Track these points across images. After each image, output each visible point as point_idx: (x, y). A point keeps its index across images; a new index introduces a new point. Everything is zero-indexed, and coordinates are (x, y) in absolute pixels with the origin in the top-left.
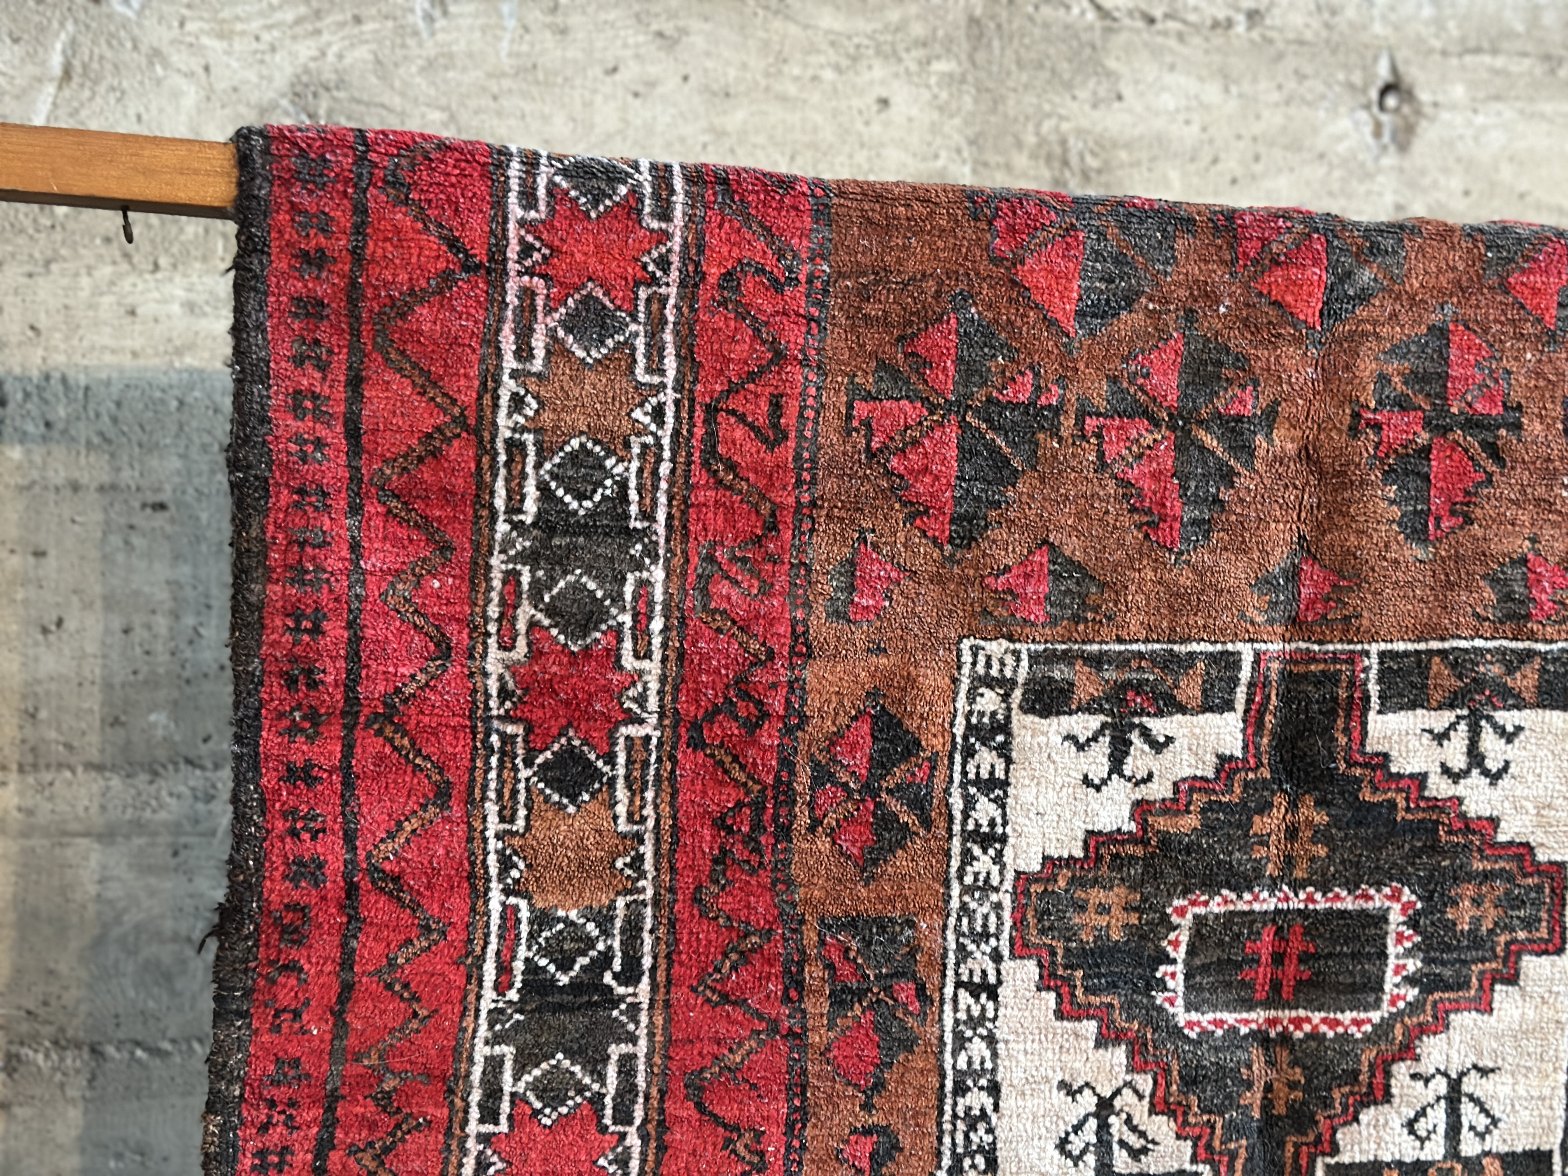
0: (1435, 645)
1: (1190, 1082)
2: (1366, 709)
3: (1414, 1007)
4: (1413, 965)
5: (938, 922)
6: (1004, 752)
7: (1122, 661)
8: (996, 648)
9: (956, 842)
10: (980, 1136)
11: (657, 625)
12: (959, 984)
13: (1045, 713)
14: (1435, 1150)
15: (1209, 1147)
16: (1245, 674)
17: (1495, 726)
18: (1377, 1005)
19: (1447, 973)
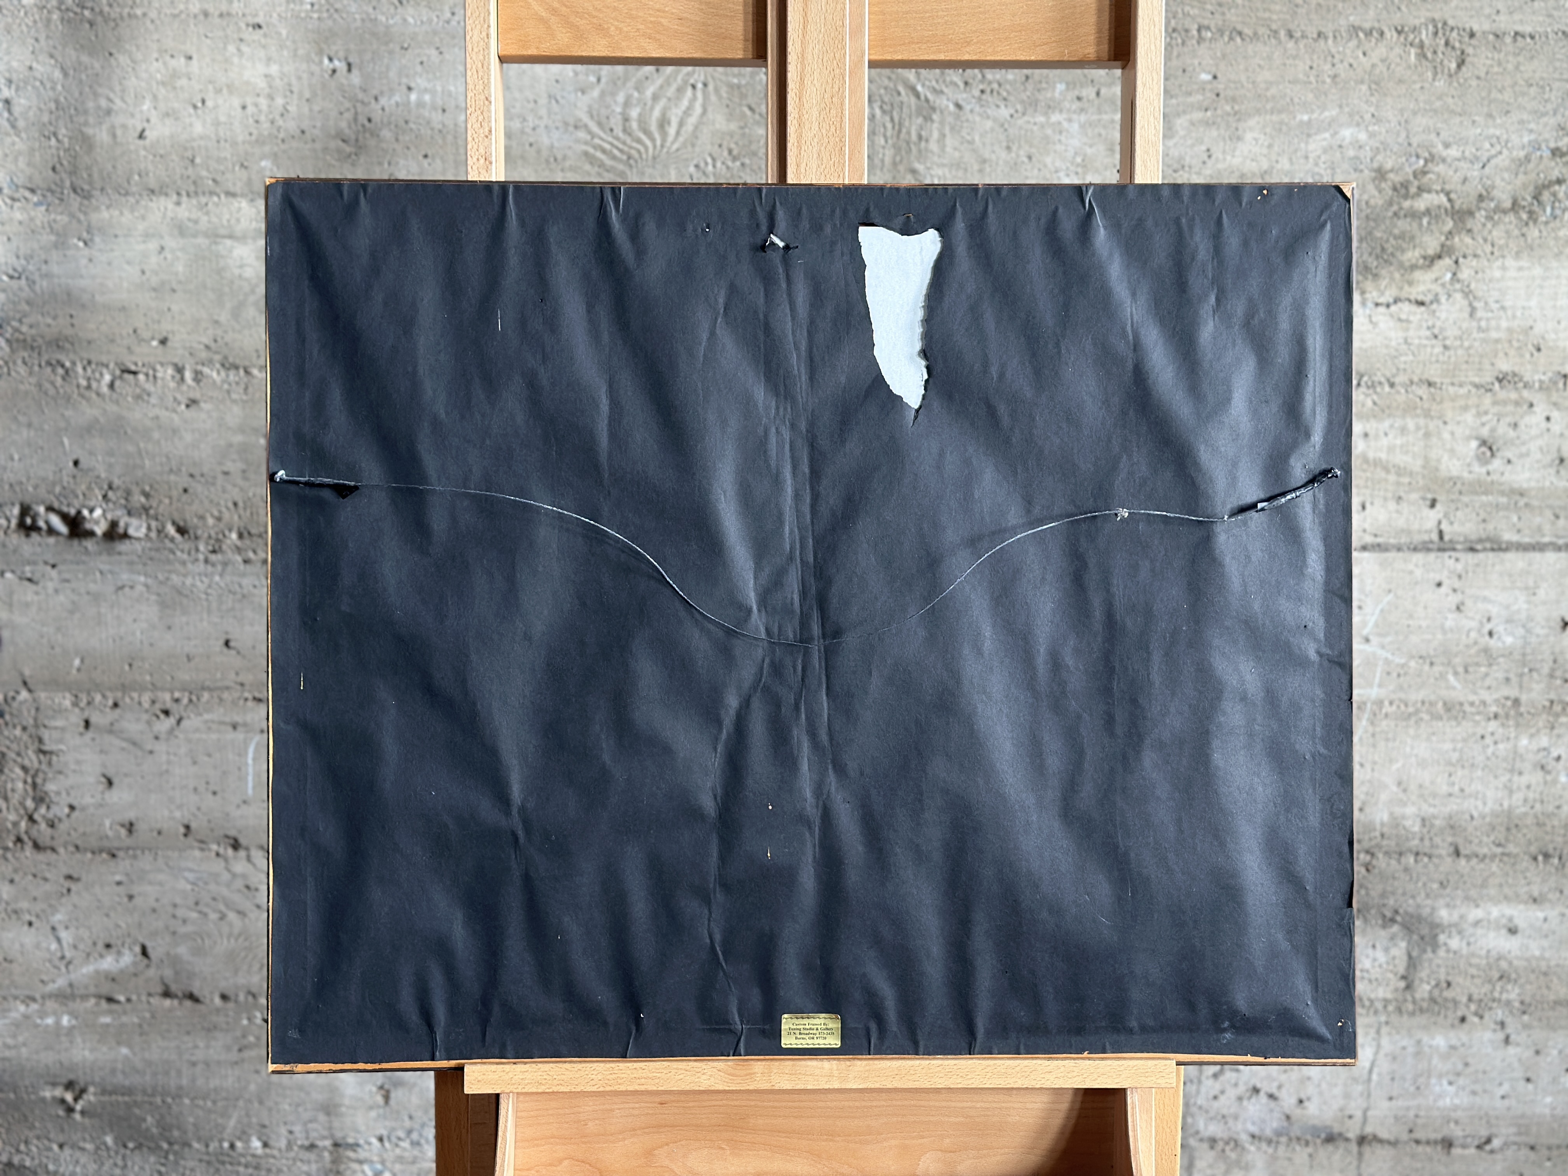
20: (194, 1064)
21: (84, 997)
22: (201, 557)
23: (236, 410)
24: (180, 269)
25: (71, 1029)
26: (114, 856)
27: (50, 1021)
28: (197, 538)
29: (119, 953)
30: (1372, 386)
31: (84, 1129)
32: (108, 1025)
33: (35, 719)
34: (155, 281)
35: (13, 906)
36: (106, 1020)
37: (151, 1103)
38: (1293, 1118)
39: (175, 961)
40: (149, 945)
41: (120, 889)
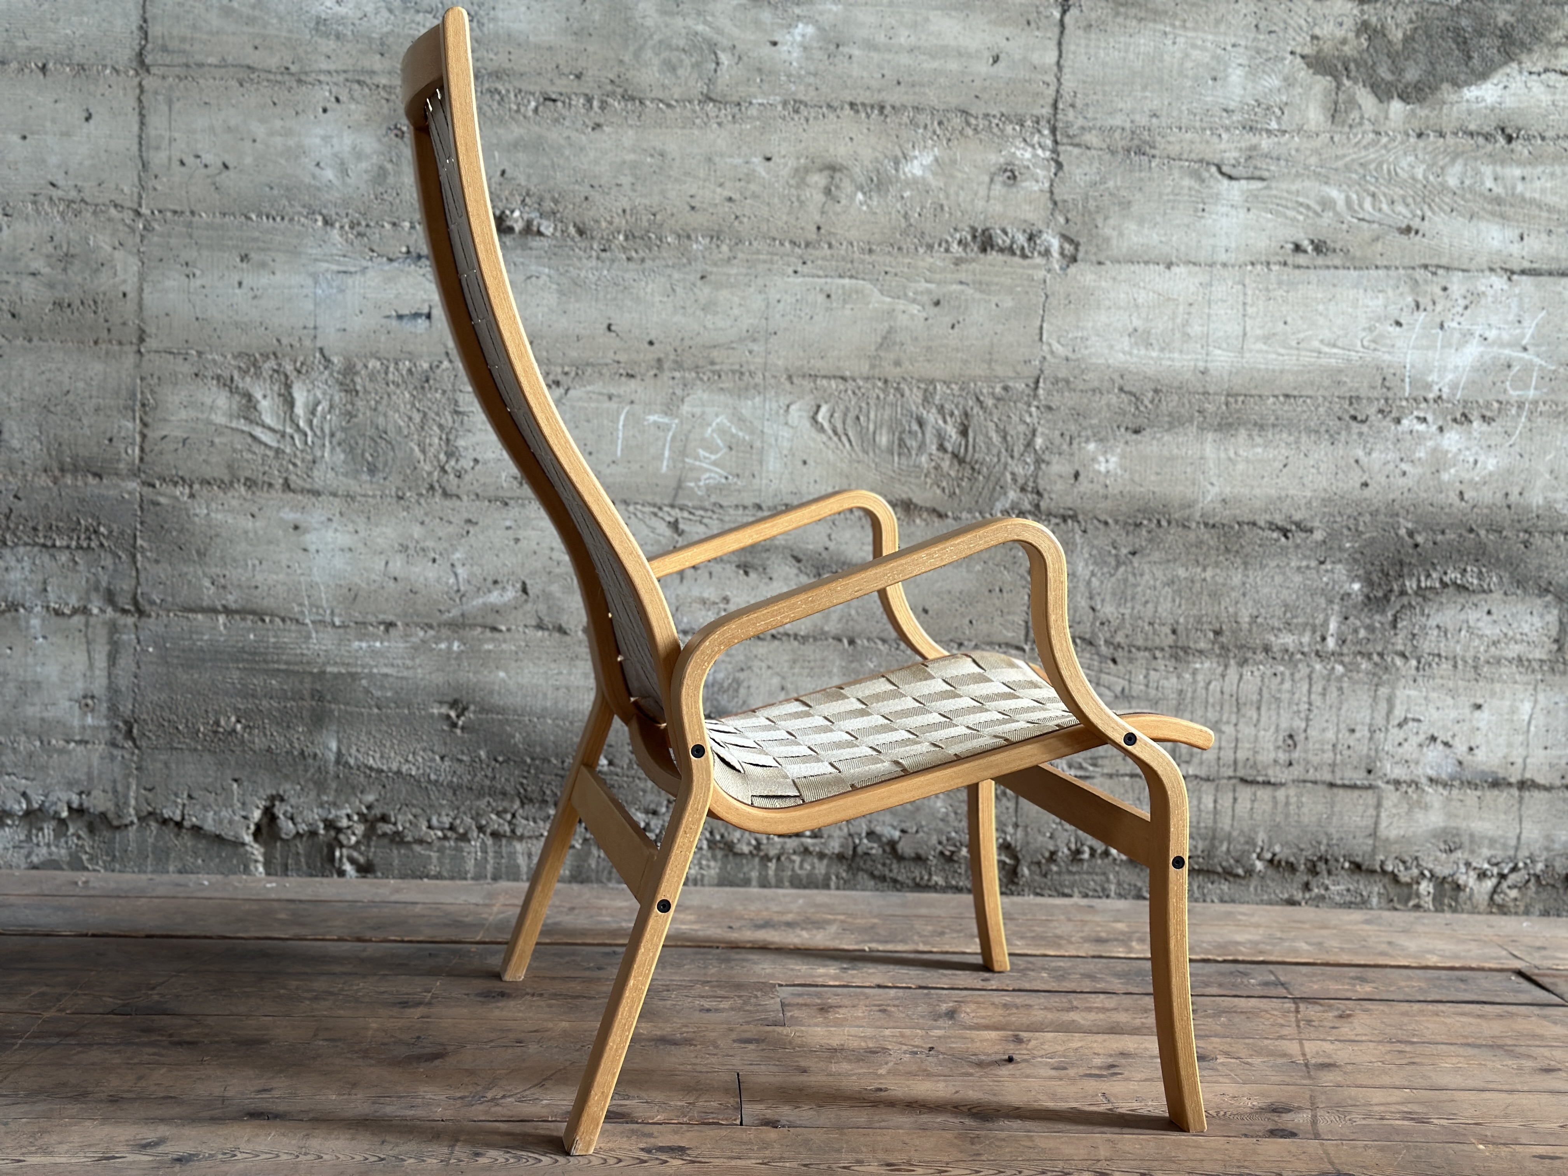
20: (558, 689)
21: (473, 626)
22: (594, 254)
23: (630, 132)
24: (597, 17)
25: (459, 655)
26: (506, 504)
27: (443, 646)
28: (592, 238)
29: (504, 588)
30: (1528, 138)
31: (464, 742)
32: (490, 651)
33: (453, 385)
34: (576, 26)
35: (422, 544)
36: (489, 646)
37: (519, 722)
38: (1465, 763)
39: (547, 596)
40: (528, 582)
41: (510, 532)
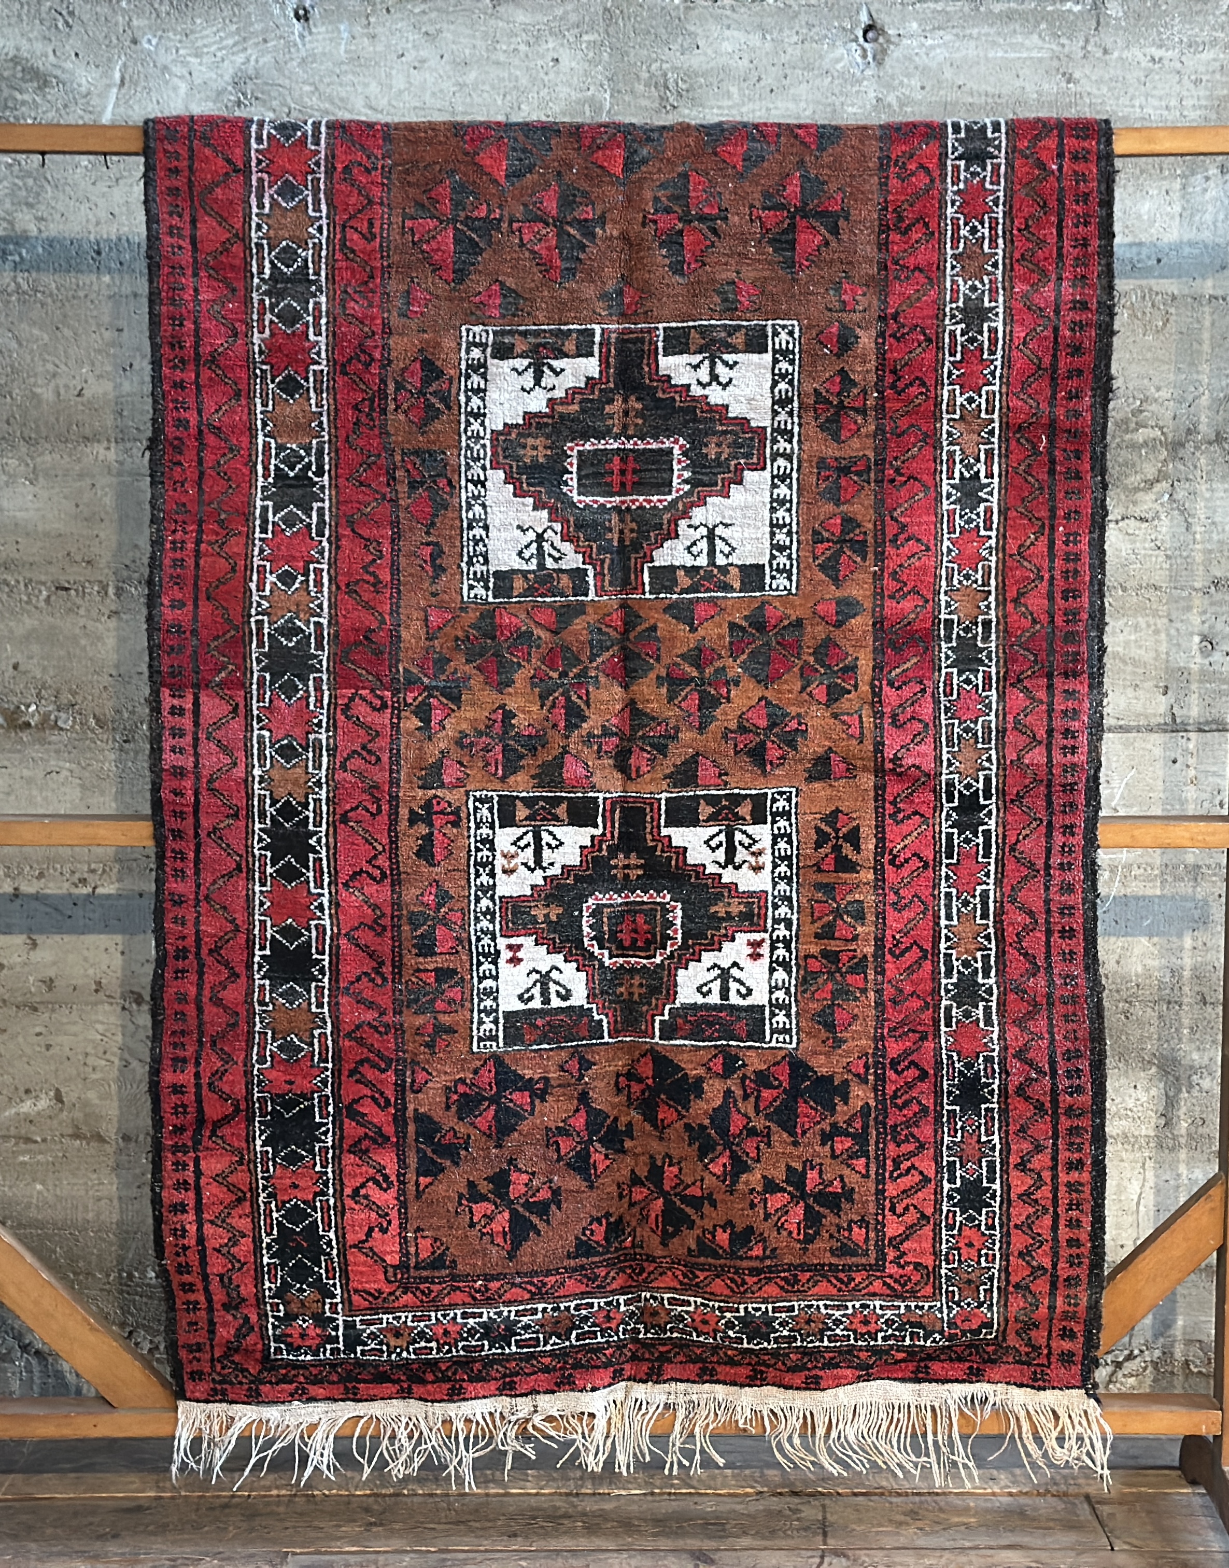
0: (691, 324)
1: (579, 526)
2: (657, 354)
3: (688, 494)
4: (687, 475)
5: (455, 452)
6: (484, 376)
7: (537, 334)
8: (477, 329)
9: (463, 417)
10: (480, 548)
11: (324, 321)
12: (467, 481)
13: (502, 359)
14: (703, 561)
15: (590, 557)
16: (597, 339)
17: (723, 362)
18: (670, 493)
19: (705, 478)
